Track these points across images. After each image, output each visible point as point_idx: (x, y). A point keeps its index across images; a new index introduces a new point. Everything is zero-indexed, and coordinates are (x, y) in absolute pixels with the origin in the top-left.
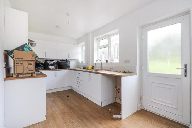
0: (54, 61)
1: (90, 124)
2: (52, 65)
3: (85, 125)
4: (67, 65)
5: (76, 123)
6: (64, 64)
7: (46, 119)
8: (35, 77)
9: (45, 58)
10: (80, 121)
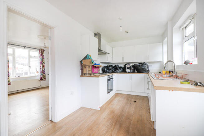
0: (130, 65)
1: (116, 132)
2: (128, 68)
3: (112, 129)
4: (143, 68)
5: (109, 124)
6: (140, 67)
7: (99, 109)
8: (92, 76)
9: (124, 62)
10: (114, 124)
